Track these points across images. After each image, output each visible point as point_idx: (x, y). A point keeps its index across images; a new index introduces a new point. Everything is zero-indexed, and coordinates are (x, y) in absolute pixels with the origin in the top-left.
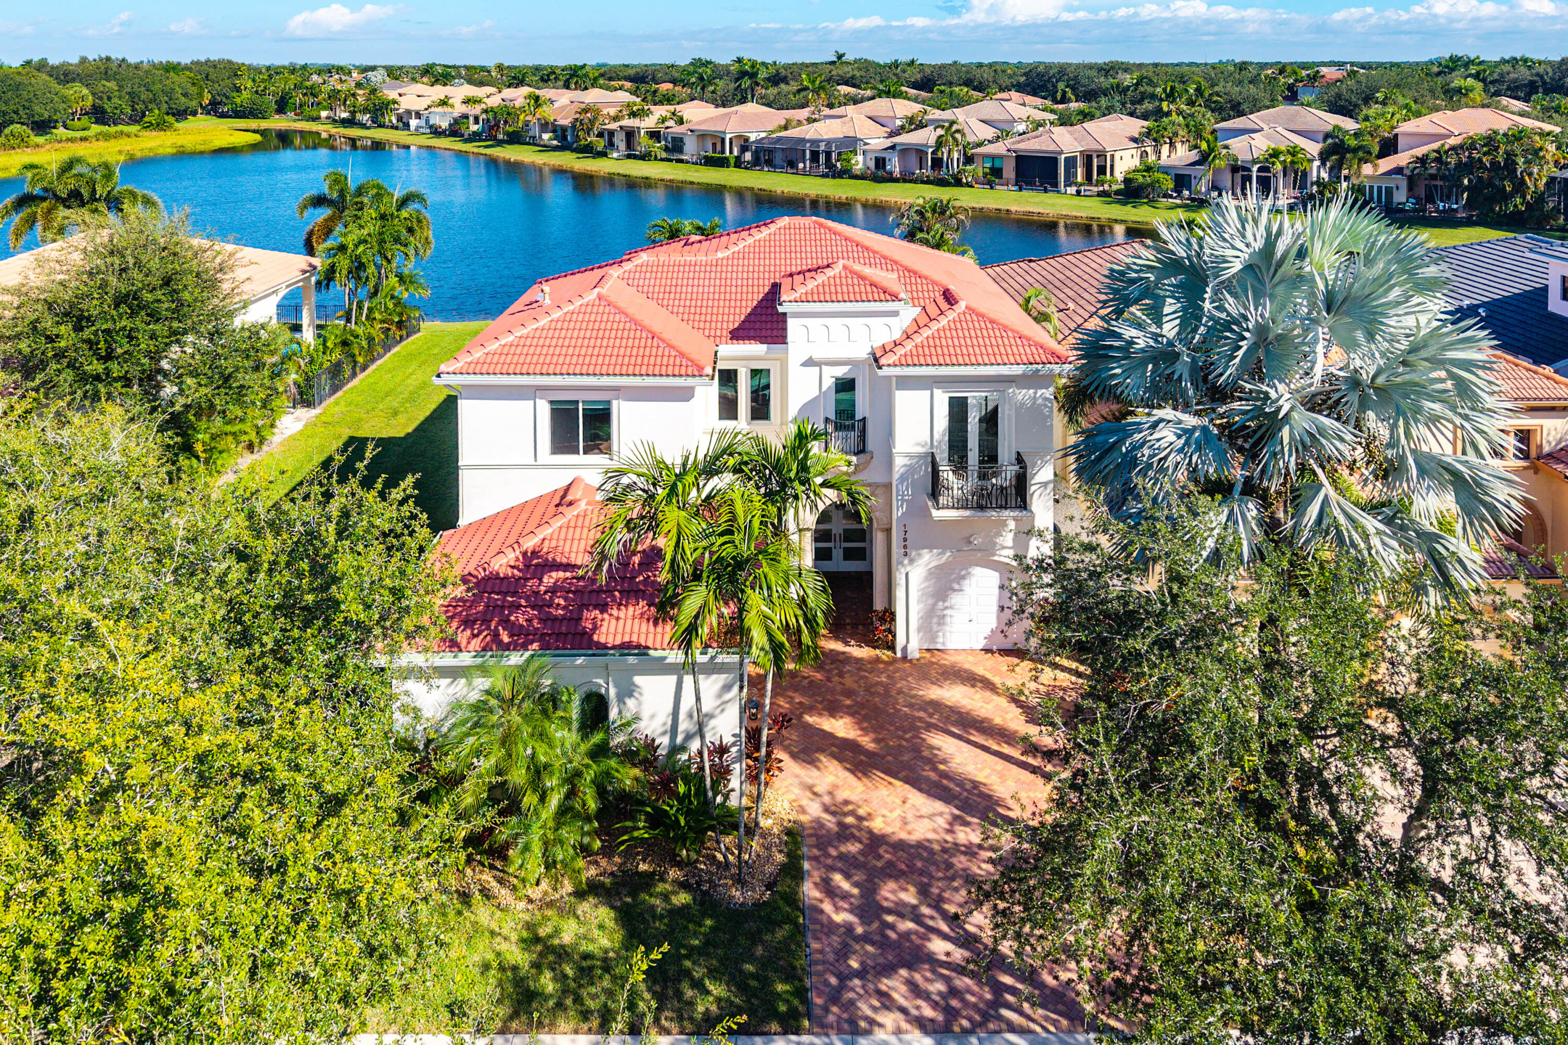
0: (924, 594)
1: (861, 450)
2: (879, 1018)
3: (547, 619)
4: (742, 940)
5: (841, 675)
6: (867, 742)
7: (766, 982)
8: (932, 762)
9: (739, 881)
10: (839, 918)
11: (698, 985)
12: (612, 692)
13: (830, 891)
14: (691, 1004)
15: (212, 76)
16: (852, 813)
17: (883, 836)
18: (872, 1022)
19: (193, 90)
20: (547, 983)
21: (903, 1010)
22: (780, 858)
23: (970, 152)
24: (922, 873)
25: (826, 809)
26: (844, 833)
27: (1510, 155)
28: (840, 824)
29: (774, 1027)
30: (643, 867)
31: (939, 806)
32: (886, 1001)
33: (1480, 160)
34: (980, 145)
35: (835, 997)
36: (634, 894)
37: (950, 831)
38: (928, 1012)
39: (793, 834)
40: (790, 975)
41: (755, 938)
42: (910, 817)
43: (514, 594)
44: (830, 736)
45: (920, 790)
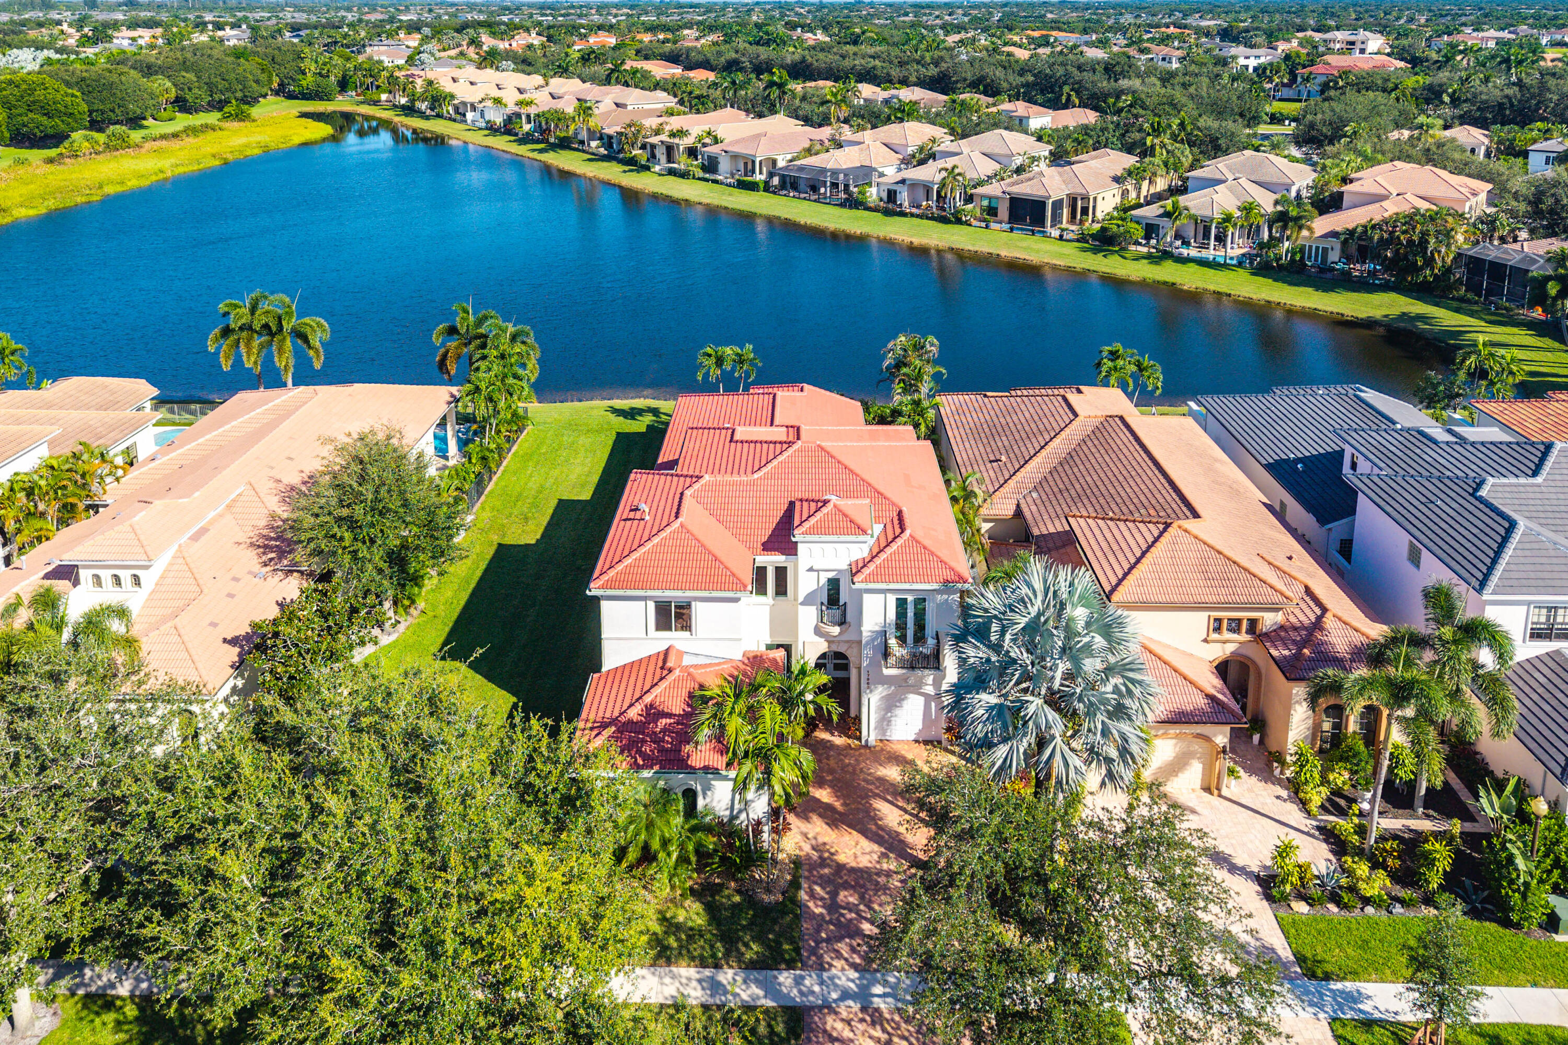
0: (879, 708)
1: (842, 623)
2: (835, 963)
3: (662, 750)
4: (768, 922)
5: (828, 758)
6: (838, 805)
7: (779, 944)
8: (875, 819)
9: (768, 891)
10: (818, 911)
11: (747, 945)
12: (699, 788)
13: (812, 895)
14: (743, 954)
15: (278, 59)
16: (828, 851)
17: (844, 865)
18: (831, 965)
19: (263, 77)
20: (672, 942)
21: (846, 960)
22: (789, 877)
23: (969, 192)
24: (863, 886)
25: (813, 848)
26: (823, 862)
27: (1424, 234)
28: (821, 857)
29: (783, 966)
30: (717, 881)
31: (876, 847)
32: (839, 955)
33: (1398, 237)
34: (980, 183)
35: (813, 952)
36: (713, 896)
37: (878, 862)
38: (858, 961)
39: (797, 863)
40: (792, 941)
41: (775, 921)
42: (859, 853)
43: (643, 733)
44: (818, 801)
45: (867, 837)
